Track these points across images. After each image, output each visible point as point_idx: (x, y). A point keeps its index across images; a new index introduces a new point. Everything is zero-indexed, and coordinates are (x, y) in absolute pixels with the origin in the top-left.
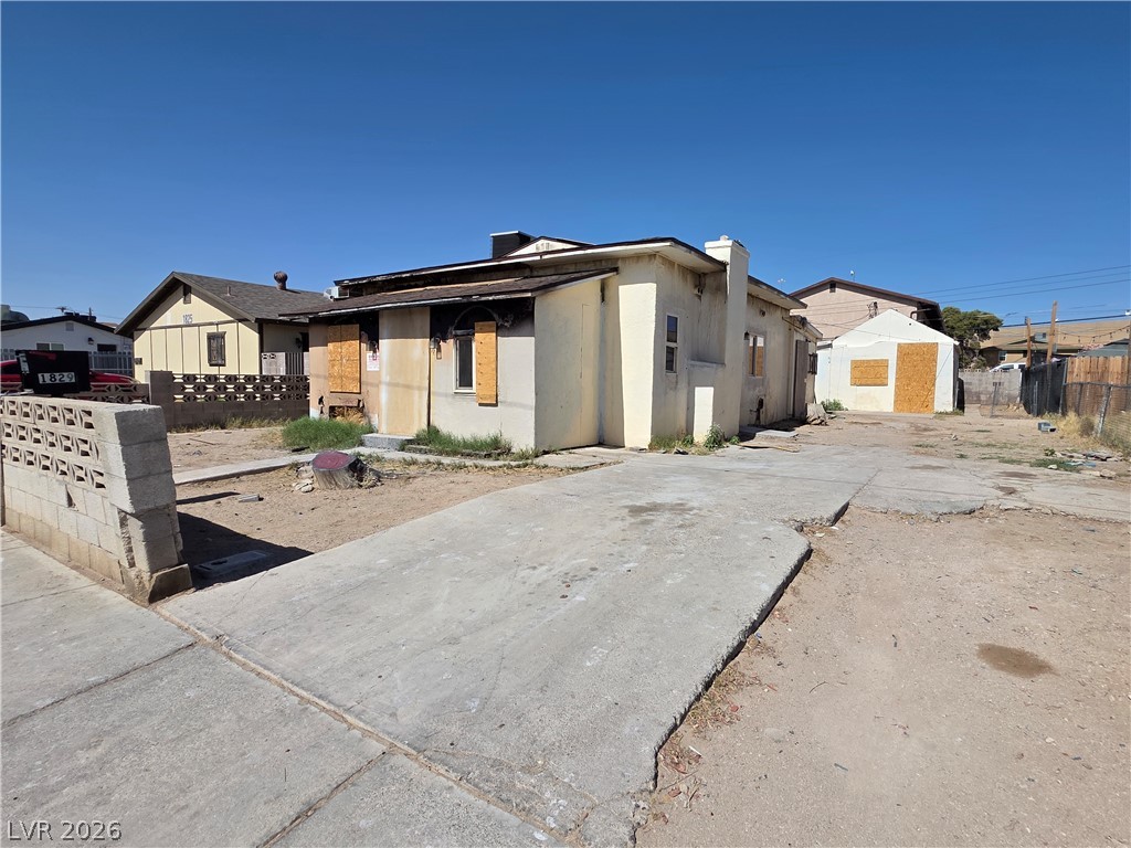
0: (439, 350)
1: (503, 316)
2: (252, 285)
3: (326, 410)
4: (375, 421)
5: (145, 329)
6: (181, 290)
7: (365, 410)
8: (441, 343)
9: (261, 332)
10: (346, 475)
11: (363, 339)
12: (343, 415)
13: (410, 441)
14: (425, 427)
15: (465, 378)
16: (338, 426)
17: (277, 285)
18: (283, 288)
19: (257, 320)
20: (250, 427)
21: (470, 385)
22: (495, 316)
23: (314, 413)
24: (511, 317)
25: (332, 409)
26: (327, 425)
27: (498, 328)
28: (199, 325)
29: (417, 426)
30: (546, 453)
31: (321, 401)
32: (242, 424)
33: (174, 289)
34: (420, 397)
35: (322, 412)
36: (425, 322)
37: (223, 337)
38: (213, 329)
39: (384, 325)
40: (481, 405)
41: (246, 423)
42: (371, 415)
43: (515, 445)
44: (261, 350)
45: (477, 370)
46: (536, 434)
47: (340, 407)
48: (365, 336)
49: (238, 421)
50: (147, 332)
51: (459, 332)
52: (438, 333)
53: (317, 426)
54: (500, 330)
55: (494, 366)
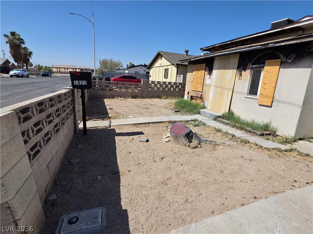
0: (241, 75)
1: (287, 56)
2: (178, 54)
3: (190, 97)
4: (206, 104)
5: (152, 68)
6: (160, 56)
7: (203, 99)
8: (243, 72)
9: (177, 68)
10: (184, 139)
11: (206, 69)
12: (195, 100)
13: (219, 117)
14: (227, 111)
15: (253, 90)
16: (192, 104)
17: (185, 53)
18: (187, 54)
19: (177, 64)
20: (168, 99)
21: (256, 94)
22: (281, 56)
23: (186, 97)
24: (293, 56)
25: (192, 96)
26: (189, 103)
27: (281, 63)
28: (163, 66)
29: (223, 110)
30: (301, 139)
31: (188, 93)
32: (166, 98)
33: (159, 56)
34: (227, 97)
35: (188, 97)
36: (235, 61)
37: (168, 70)
38: (166, 67)
39: (216, 63)
40: (260, 105)
41: (167, 98)
42: (205, 101)
43: (279, 131)
44: (177, 74)
45: (262, 87)
46: (297, 128)
47: (194, 96)
48: (207, 68)
49: (165, 97)
50: (153, 68)
51: (254, 66)
52: (241, 67)
53: (186, 103)
54: (283, 64)
55: (274, 85)
